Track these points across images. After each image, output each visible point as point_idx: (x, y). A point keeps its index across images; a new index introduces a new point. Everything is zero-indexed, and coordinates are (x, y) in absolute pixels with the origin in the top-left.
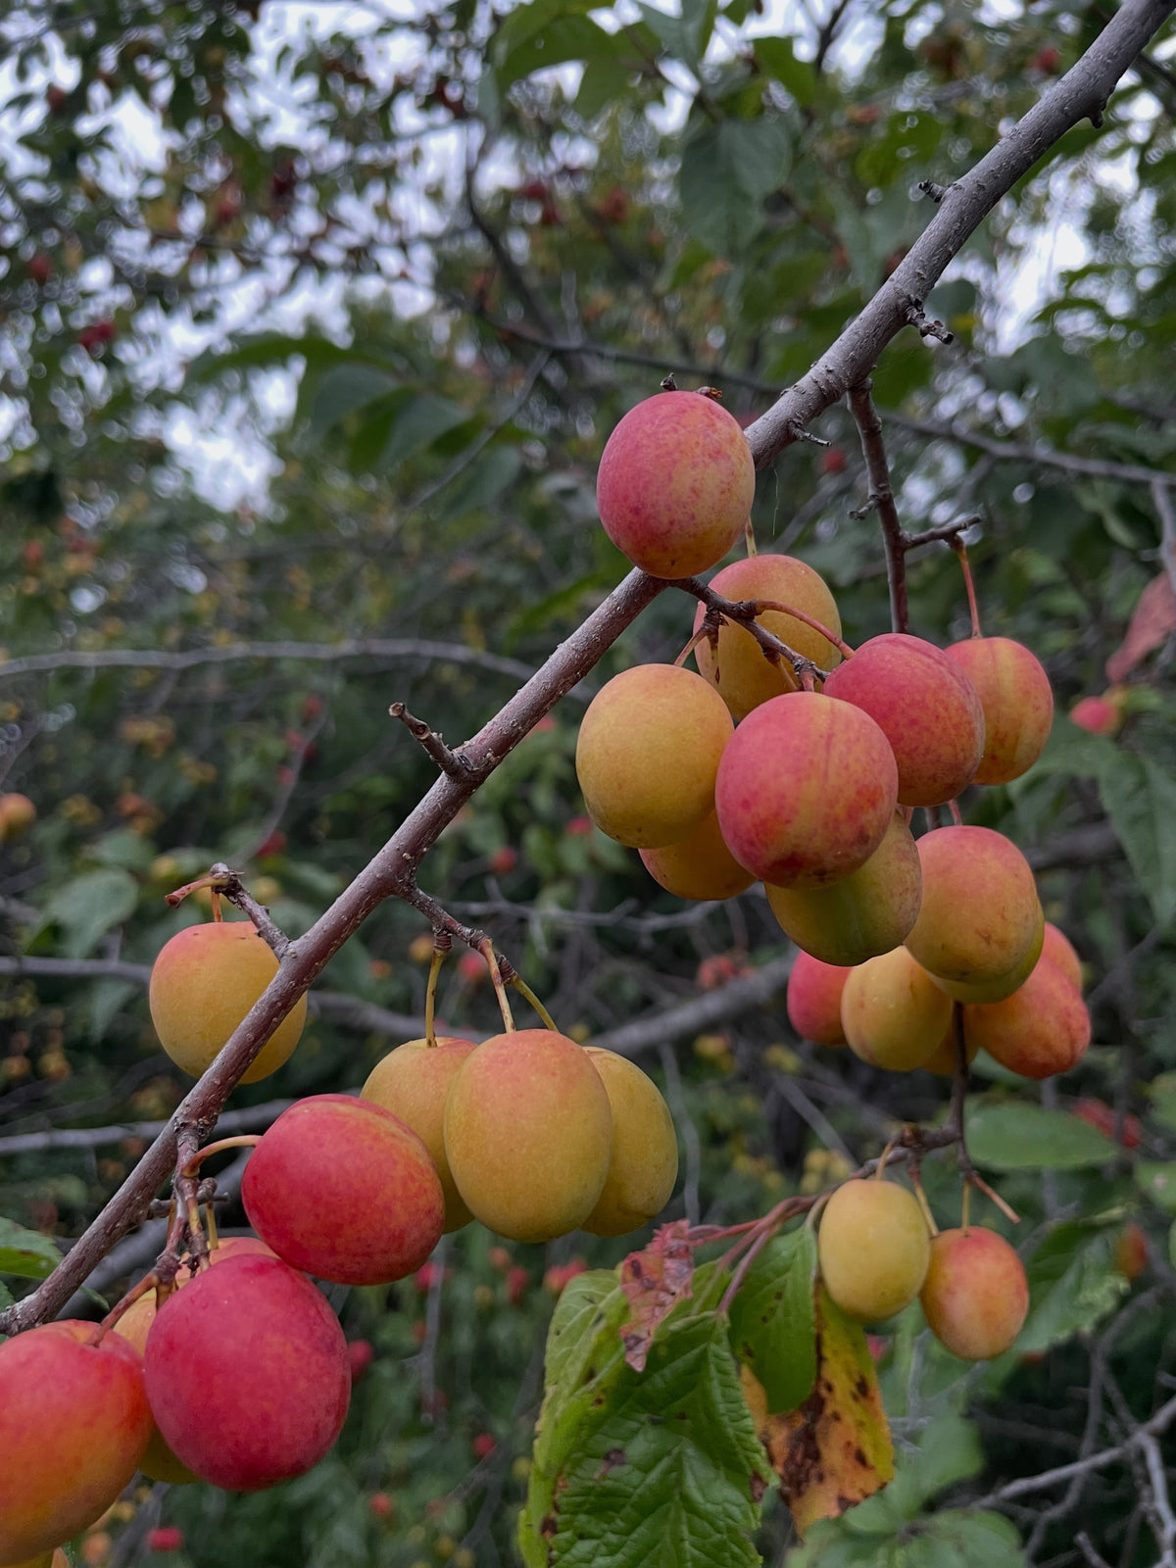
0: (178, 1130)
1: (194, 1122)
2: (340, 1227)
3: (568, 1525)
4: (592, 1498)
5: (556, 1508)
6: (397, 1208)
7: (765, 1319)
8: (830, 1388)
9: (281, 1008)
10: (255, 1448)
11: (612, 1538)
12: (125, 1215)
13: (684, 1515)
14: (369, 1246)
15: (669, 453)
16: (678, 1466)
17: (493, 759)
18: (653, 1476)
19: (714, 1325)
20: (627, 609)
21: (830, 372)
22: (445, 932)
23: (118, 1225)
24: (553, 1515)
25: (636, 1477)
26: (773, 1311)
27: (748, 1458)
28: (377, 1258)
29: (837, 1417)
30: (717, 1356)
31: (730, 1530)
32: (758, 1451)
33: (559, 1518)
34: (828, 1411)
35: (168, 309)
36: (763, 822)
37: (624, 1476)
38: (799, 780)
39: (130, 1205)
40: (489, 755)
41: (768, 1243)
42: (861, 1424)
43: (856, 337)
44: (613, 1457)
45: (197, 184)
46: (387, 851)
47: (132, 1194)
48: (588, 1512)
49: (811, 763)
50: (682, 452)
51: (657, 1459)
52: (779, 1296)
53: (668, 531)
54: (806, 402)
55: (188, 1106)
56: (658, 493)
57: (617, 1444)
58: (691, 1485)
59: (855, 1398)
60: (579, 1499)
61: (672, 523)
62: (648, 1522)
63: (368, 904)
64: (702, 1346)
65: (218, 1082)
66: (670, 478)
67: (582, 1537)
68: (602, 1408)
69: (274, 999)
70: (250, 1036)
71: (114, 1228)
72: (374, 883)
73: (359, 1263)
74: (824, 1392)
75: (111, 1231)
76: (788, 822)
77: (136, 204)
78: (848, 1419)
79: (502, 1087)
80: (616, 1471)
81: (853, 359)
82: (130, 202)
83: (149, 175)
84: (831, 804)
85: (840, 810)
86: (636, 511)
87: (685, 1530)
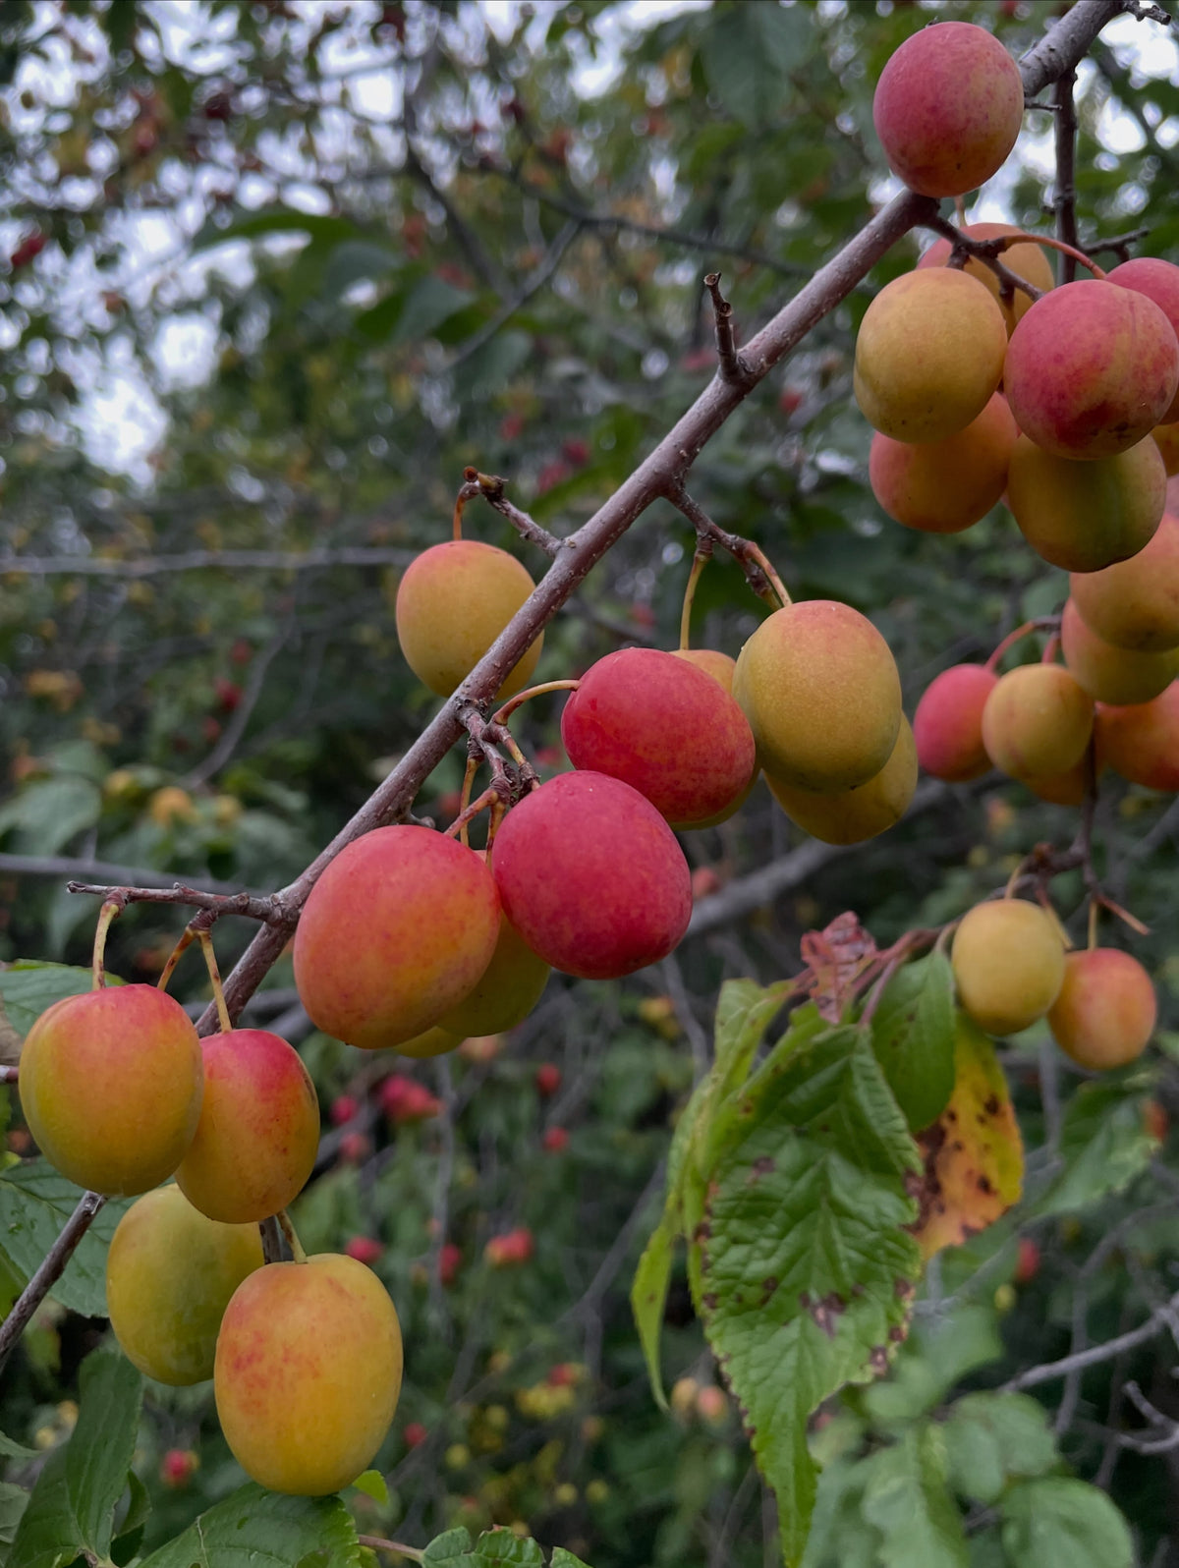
0: (461, 707)
1: (476, 701)
2: (681, 740)
3: (723, 1229)
4: (745, 1203)
5: (708, 1211)
6: (730, 729)
7: (895, 1044)
8: (953, 1117)
9: (559, 597)
10: (635, 913)
11: (766, 1243)
12: (397, 799)
13: (833, 1221)
14: (706, 762)
15: (966, 60)
16: (823, 1177)
17: (765, 365)
18: (802, 1185)
19: (856, 1038)
20: (885, 237)
21: (1052, 50)
22: (710, 537)
23: (390, 808)
24: (706, 1219)
25: (785, 1184)
26: (904, 1034)
27: (900, 1157)
28: (711, 775)
29: (959, 1147)
30: (862, 1066)
31: (883, 1228)
32: (908, 1149)
33: (714, 1223)
34: (950, 1140)
35: (69, 249)
36: (1077, 372)
37: (774, 1182)
38: (1112, 332)
39: (403, 788)
40: (762, 360)
41: (896, 972)
42: (987, 1147)
43: (1076, 21)
44: (763, 1165)
45: (107, 119)
46: (664, 449)
47: (406, 776)
48: (741, 1217)
49: (1121, 319)
50: (976, 59)
51: (804, 1168)
52: (911, 1018)
53: (964, 129)
54: (1033, 76)
55: (468, 686)
56: (956, 93)
57: (764, 1153)
58: (839, 1192)
59: (982, 1120)
60: (732, 1203)
61: (968, 120)
62: (799, 1226)
63: (645, 498)
64: (845, 1059)
65: (499, 665)
66: (967, 79)
67: (736, 1241)
68: (750, 1117)
69: (554, 587)
70: (530, 621)
71: (385, 812)
72: (652, 478)
73: (694, 780)
74: (946, 1123)
75: (382, 814)
76: (1103, 369)
77: (41, 139)
78: (971, 1147)
79: (816, 631)
80: (765, 1177)
81: (1073, 40)
82: (35, 136)
83: (53, 110)
84: (1141, 355)
85: (1147, 363)
86: (933, 110)
87: (836, 1234)
